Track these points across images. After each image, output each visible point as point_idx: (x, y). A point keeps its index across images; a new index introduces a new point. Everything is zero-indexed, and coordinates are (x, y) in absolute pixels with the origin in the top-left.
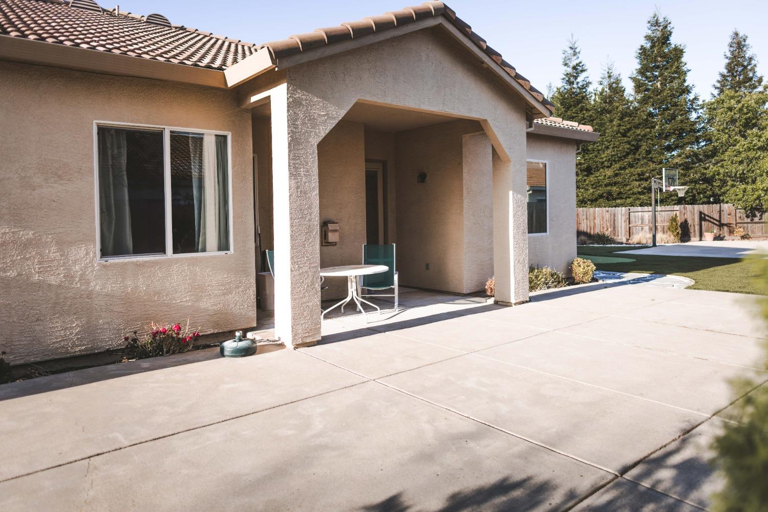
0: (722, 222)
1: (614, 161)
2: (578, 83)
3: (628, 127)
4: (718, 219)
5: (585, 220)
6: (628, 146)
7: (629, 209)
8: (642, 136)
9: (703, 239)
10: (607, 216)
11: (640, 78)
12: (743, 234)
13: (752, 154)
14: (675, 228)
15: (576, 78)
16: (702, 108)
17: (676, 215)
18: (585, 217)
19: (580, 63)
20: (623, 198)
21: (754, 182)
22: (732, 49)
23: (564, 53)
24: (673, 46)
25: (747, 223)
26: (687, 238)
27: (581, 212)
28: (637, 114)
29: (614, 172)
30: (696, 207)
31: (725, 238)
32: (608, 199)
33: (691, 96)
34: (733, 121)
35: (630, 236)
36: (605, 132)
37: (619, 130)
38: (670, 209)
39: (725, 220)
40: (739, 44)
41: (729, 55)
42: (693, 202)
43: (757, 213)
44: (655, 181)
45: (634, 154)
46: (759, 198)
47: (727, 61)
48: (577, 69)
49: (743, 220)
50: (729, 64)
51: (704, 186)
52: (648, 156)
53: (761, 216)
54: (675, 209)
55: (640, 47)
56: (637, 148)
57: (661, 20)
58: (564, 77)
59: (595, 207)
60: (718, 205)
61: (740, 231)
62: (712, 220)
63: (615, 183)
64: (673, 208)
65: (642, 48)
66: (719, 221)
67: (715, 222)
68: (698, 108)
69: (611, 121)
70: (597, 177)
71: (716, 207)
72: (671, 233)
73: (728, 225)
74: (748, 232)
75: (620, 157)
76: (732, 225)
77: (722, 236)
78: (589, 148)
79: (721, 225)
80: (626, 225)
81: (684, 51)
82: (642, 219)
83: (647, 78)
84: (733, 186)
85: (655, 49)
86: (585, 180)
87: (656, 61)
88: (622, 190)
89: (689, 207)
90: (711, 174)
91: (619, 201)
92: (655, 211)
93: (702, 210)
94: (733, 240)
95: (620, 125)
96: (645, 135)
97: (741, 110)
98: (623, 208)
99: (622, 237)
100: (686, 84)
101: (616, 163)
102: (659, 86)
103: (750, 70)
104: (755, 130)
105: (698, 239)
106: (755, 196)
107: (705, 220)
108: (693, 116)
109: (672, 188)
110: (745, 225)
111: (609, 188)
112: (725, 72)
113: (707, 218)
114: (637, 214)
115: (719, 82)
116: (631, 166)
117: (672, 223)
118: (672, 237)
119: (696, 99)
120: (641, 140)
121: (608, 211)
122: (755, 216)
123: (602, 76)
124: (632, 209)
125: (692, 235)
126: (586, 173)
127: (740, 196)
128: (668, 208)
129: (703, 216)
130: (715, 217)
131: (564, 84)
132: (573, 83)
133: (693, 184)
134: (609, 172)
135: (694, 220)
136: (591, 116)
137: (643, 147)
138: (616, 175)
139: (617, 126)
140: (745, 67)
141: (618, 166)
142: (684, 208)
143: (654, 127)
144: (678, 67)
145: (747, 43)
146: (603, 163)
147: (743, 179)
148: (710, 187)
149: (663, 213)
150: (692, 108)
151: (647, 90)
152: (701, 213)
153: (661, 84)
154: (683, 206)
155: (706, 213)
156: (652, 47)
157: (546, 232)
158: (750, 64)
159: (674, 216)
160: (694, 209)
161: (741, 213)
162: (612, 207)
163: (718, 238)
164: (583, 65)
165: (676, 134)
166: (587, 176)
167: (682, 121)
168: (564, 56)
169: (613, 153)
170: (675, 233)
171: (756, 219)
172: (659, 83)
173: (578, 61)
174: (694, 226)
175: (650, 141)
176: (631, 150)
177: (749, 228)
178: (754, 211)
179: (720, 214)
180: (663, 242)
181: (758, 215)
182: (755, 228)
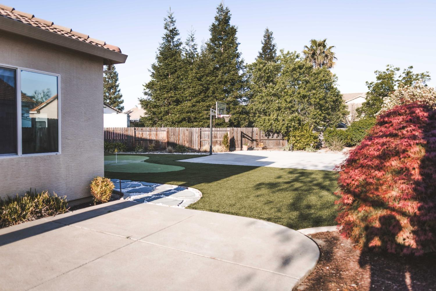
0: (253, 139)
1: (193, 96)
2: (173, 42)
3: (202, 75)
4: (251, 137)
5: (173, 136)
6: (201, 87)
7: (201, 129)
8: (210, 82)
9: (243, 149)
10: (187, 133)
11: (211, 44)
12: (263, 146)
13: (269, 98)
14: (226, 142)
15: (173, 38)
16: (246, 68)
17: (227, 134)
18: (173, 134)
19: (175, 28)
20: (197, 122)
21: (269, 115)
23: (165, 20)
24: (231, 26)
25: (266, 140)
26: (233, 149)
27: (171, 130)
28: (208, 67)
29: (192, 103)
30: (239, 128)
31: (254, 149)
32: (189, 122)
33: (240, 60)
34: (261, 77)
35: (200, 147)
36: (188, 77)
37: (196, 76)
38: (225, 130)
39: (254, 138)
42: (238, 125)
43: (271, 133)
44: (212, 111)
45: (205, 93)
46: (271, 124)
48: (173, 32)
49: (264, 137)
51: (244, 116)
52: (214, 95)
53: (273, 135)
54: (227, 130)
55: (212, 24)
56: (208, 89)
57: (224, 8)
58: (165, 36)
59: (180, 127)
60: (251, 128)
61: (262, 145)
62: (247, 137)
63: (193, 111)
64: (227, 129)
65: (213, 25)
66: (252, 138)
67: (249, 138)
68: (244, 68)
69: (192, 70)
70: (182, 106)
72: (224, 145)
73: (256, 140)
74: (266, 145)
75: (197, 94)
76: (258, 141)
77: (252, 147)
78: (178, 87)
79: (253, 140)
80: (199, 139)
81: (237, 30)
83: (215, 44)
84: (259, 117)
85: (220, 27)
86: (174, 108)
87: (220, 34)
88: (197, 116)
89: (235, 129)
90: (249, 109)
91: (195, 124)
92: (212, 131)
93: (242, 131)
94: (258, 150)
95: (197, 73)
96: (212, 81)
97: (265, 70)
98: (197, 128)
99: (196, 147)
100: (237, 52)
101: (194, 98)
102: (222, 51)
104: (271, 84)
105: (240, 149)
106: (269, 123)
107: (244, 137)
108: (241, 72)
110: (265, 141)
111: (189, 114)
113: (245, 136)
114: (205, 132)
116: (203, 101)
117: (225, 139)
118: (225, 148)
119: (242, 62)
120: (209, 84)
121: (187, 130)
122: (269, 135)
123: (188, 39)
124: (203, 129)
125: (236, 146)
126: (176, 104)
127: (262, 123)
128: (224, 129)
129: (243, 134)
130: (249, 135)
131: (165, 42)
132: (170, 42)
133: (239, 115)
134: (189, 104)
135: (237, 137)
136: (180, 65)
137: (211, 89)
138: (194, 106)
139: (195, 73)
140: (271, 50)
141: (195, 100)
142: (232, 129)
143: (217, 76)
144: (233, 40)
146: (186, 97)
147: (264, 113)
148: (248, 117)
149: (221, 132)
150: (240, 67)
151: (215, 52)
152: (242, 133)
153: (223, 50)
154: (232, 128)
155: (244, 133)
156: (219, 25)
157: (58, 151)
158: (274, 49)
160: (238, 130)
161: (263, 134)
162: (190, 127)
163: (251, 149)
164: (177, 30)
165: (230, 82)
167: (233, 75)
168: (165, 22)
169: (192, 91)
170: (226, 145)
171: (270, 138)
172: (222, 49)
173: (173, 27)
174: (238, 141)
175: (215, 85)
176: (203, 90)
177: (267, 143)
178: (269, 133)
179: (252, 133)
180: (219, 151)
181: (271, 135)
182: (270, 143)
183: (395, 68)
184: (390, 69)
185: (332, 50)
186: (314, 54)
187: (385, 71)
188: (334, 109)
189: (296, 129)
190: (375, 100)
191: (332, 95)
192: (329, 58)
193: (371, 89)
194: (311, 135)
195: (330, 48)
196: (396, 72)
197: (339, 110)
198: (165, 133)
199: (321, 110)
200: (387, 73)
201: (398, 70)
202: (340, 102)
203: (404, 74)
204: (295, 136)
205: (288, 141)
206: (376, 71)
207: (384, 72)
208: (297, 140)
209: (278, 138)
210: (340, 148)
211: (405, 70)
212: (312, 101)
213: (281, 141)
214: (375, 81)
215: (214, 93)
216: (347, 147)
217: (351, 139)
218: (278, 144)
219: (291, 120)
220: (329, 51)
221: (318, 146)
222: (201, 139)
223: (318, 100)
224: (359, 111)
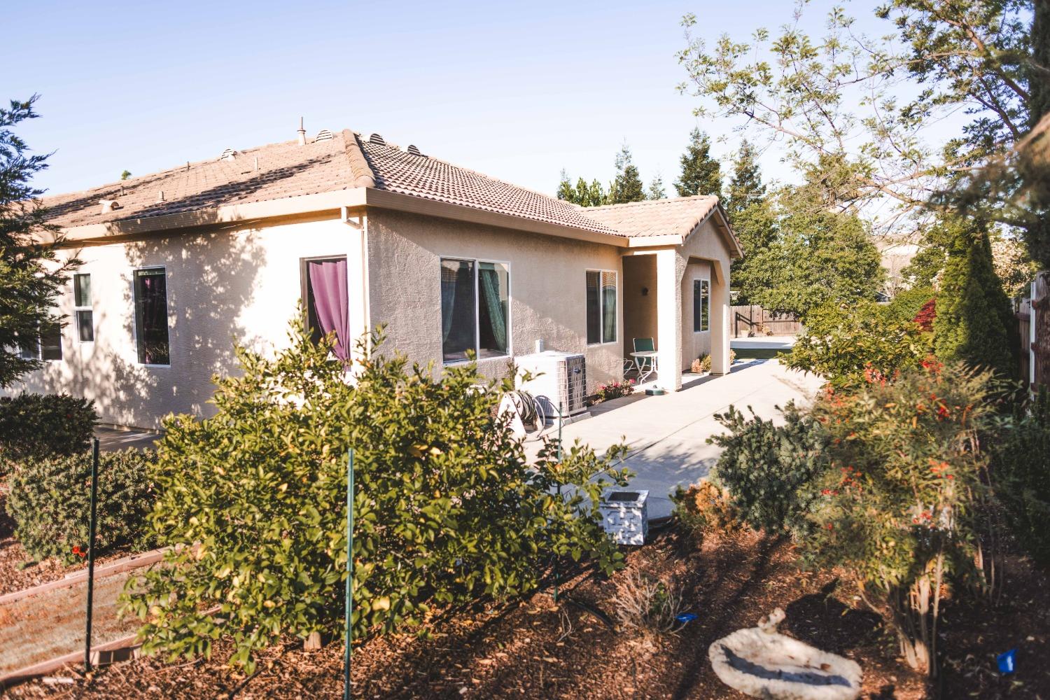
4: (748, 317)
12: (768, 331)
23: (616, 155)
25: (771, 322)
30: (733, 307)
31: (756, 335)
39: (754, 321)
43: (778, 313)
49: (768, 319)
53: (781, 316)
60: (750, 306)
61: (766, 328)
62: (744, 320)
66: (750, 321)
67: (747, 321)
71: (748, 308)
73: (757, 324)
74: (771, 329)
76: (759, 324)
77: (753, 333)
79: (752, 324)
93: (737, 311)
94: (761, 336)
105: (735, 335)
107: (740, 320)
110: (769, 323)
113: (741, 318)
122: (775, 316)
129: (737, 316)
147: (768, 284)
152: (736, 314)
155: (740, 314)
156: (694, 159)
161: (766, 314)
163: (751, 335)
171: (777, 319)
173: (630, 165)
177: (772, 326)
178: (775, 312)
179: (750, 314)
181: (779, 315)
182: (777, 327)
188: (868, 274)
189: (817, 305)
190: (932, 254)
191: (866, 255)
197: (876, 276)
199: (851, 278)
202: (877, 264)
204: (815, 316)
205: (803, 323)
209: (789, 319)
212: (840, 266)
213: (793, 323)
218: (788, 328)
219: (810, 294)
223: (848, 265)
224: (906, 273)
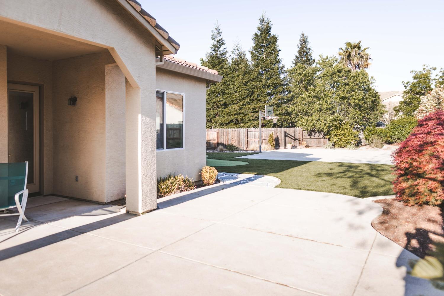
0: (296, 138)
1: (239, 100)
2: (220, 51)
3: (248, 80)
4: (294, 136)
5: (222, 136)
6: (248, 92)
7: (248, 130)
8: (255, 86)
9: (286, 147)
10: (235, 134)
11: (254, 52)
12: (306, 145)
13: (311, 100)
14: (272, 141)
15: (219, 48)
16: (286, 72)
17: (272, 133)
18: (222, 134)
19: (222, 39)
20: (244, 123)
21: (311, 115)
22: (301, 42)
23: (212, 32)
24: (272, 35)
25: (308, 138)
26: (277, 147)
27: (220, 131)
28: (252, 73)
29: (239, 107)
30: (283, 129)
31: (297, 147)
32: (236, 123)
33: (281, 65)
34: (301, 81)
35: (248, 146)
36: (235, 82)
37: (242, 81)
38: (269, 130)
40: (304, 41)
41: (300, 46)
42: (281, 126)
43: (313, 133)
44: (261, 113)
45: (251, 96)
46: (314, 125)
47: (299, 49)
48: (220, 43)
49: (306, 137)
50: (299, 51)
51: (287, 117)
52: (258, 98)
53: (315, 134)
54: (272, 130)
55: (255, 34)
56: (252, 93)
57: (266, 19)
58: (212, 46)
59: (229, 128)
60: (294, 128)
62: (291, 137)
63: (240, 114)
64: (271, 129)
65: (256, 35)
66: (294, 137)
68: (285, 72)
69: (238, 76)
70: (230, 109)
71: (292, 129)
72: (270, 144)
73: (299, 139)
74: (308, 143)
75: (243, 98)
76: (300, 140)
77: (295, 146)
78: (226, 91)
79: (295, 140)
80: (246, 139)
81: (277, 38)
82: (255, 136)
83: (258, 52)
84: (302, 118)
85: (263, 36)
86: (223, 111)
87: (263, 43)
88: (244, 118)
89: (279, 129)
90: (291, 110)
91: (242, 125)
92: (261, 131)
94: (301, 148)
95: (243, 79)
96: (256, 86)
97: (305, 75)
98: (244, 129)
99: (243, 147)
100: (278, 58)
101: (241, 102)
102: (265, 58)
103: (309, 55)
104: (312, 87)
105: (284, 147)
106: (312, 124)
107: (287, 136)
108: (282, 77)
109: (270, 118)
110: (307, 139)
111: (236, 116)
112: (298, 55)
113: (288, 135)
114: (251, 132)
115: (295, 60)
116: (249, 104)
117: (270, 138)
118: (270, 146)
119: (283, 67)
120: (254, 89)
121: (236, 131)
122: (312, 135)
123: (234, 48)
125: (281, 145)
126: (224, 107)
127: (305, 123)
128: (268, 129)
129: (286, 134)
130: (292, 135)
131: (212, 51)
132: (217, 51)
133: (281, 116)
134: (237, 107)
135: (281, 136)
136: (227, 72)
137: (256, 93)
138: (241, 109)
139: (241, 79)
140: (307, 53)
141: (241, 103)
143: (261, 81)
144: (274, 47)
145: (308, 40)
146: (233, 101)
147: (307, 114)
148: (290, 118)
149: (266, 132)
150: (281, 72)
151: (258, 59)
152: (285, 132)
153: (266, 56)
154: (276, 128)
155: (288, 133)
156: (261, 34)
157: (183, 147)
158: (309, 52)
159: (271, 134)
160: (282, 130)
161: (305, 133)
162: (238, 128)
163: (294, 147)
164: (223, 41)
165: (273, 86)
166: (224, 108)
167: (276, 79)
168: (212, 34)
169: (239, 95)
170: (272, 144)
171: (312, 137)
172: (265, 55)
173: (220, 38)
174: (282, 140)
175: (259, 89)
176: (249, 94)
177: (309, 141)
178: (311, 132)
179: (295, 133)
180: (266, 150)
181: (313, 134)
182: (312, 141)
183: (431, 67)
184: (427, 69)
185: (367, 51)
186: (349, 56)
187: (422, 70)
188: (372, 109)
189: (337, 128)
190: (412, 99)
191: (370, 95)
192: (364, 59)
193: (407, 88)
194: (351, 134)
195: (365, 49)
196: (433, 71)
197: (377, 110)
198: (215, 134)
199: (361, 110)
200: (424, 73)
201: (435, 69)
202: (378, 102)
203: (441, 73)
204: (336, 135)
205: (329, 139)
206: (412, 71)
207: (420, 72)
208: (338, 139)
209: (320, 137)
210: (380, 146)
211: (442, 69)
212: (352, 102)
213: (323, 140)
214: (412, 81)
215: (258, 96)
216: (387, 144)
217: (391, 137)
218: (319, 143)
219: (333, 120)
220: (364, 52)
221: (358, 144)
222: (248, 138)
223: (357, 101)
224: (397, 110)
